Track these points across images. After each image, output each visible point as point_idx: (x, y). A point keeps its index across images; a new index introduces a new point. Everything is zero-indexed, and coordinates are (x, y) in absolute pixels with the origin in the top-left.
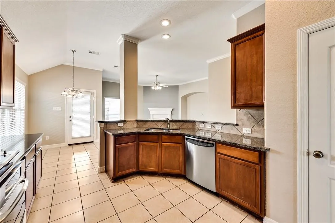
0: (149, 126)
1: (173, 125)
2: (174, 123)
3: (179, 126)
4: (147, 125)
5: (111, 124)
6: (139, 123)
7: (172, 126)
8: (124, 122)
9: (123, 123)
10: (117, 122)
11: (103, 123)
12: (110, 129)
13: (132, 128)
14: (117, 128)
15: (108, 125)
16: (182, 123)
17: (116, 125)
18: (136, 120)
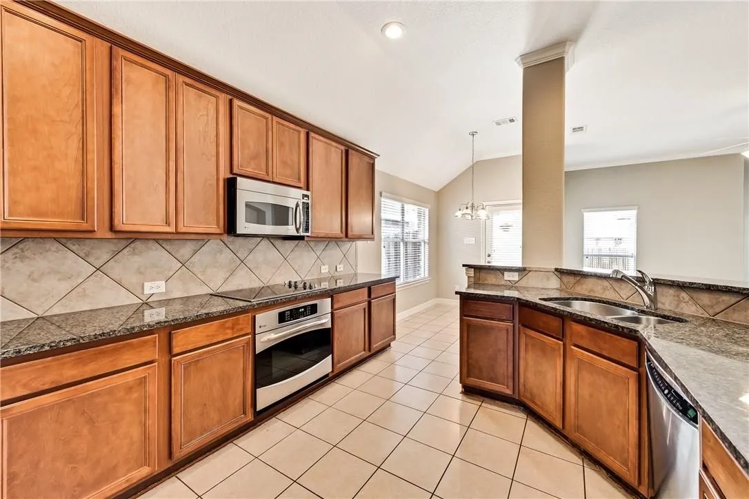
0: (592, 290)
1: (679, 301)
2: (684, 295)
3: (712, 307)
4: (584, 287)
5: (490, 273)
6: (566, 279)
7: (678, 306)
8: (522, 271)
9: (516, 274)
10: (502, 270)
11: (473, 270)
12: (486, 282)
13: (540, 290)
14: (503, 283)
15: (483, 274)
16: (728, 299)
17: (501, 275)
18: (556, 270)
